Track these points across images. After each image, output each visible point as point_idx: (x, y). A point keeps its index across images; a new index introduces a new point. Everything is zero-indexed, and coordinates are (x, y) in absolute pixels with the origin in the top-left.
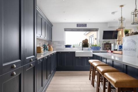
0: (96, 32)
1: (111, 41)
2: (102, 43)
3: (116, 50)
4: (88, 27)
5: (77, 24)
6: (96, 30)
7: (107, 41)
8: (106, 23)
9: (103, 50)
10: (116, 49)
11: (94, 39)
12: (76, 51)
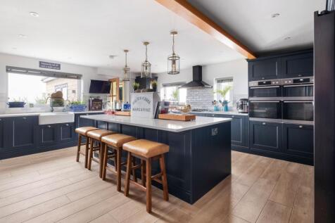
0: (76, 80)
1: (102, 96)
2: (88, 99)
3: (120, 110)
4: (63, 70)
5: (40, 62)
6: (78, 77)
7: (95, 95)
8: (95, 68)
9: (90, 110)
10: (118, 108)
11: (71, 91)
12: (42, 114)
